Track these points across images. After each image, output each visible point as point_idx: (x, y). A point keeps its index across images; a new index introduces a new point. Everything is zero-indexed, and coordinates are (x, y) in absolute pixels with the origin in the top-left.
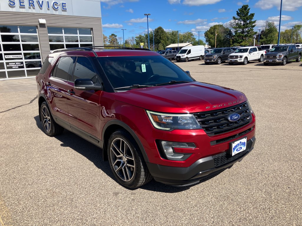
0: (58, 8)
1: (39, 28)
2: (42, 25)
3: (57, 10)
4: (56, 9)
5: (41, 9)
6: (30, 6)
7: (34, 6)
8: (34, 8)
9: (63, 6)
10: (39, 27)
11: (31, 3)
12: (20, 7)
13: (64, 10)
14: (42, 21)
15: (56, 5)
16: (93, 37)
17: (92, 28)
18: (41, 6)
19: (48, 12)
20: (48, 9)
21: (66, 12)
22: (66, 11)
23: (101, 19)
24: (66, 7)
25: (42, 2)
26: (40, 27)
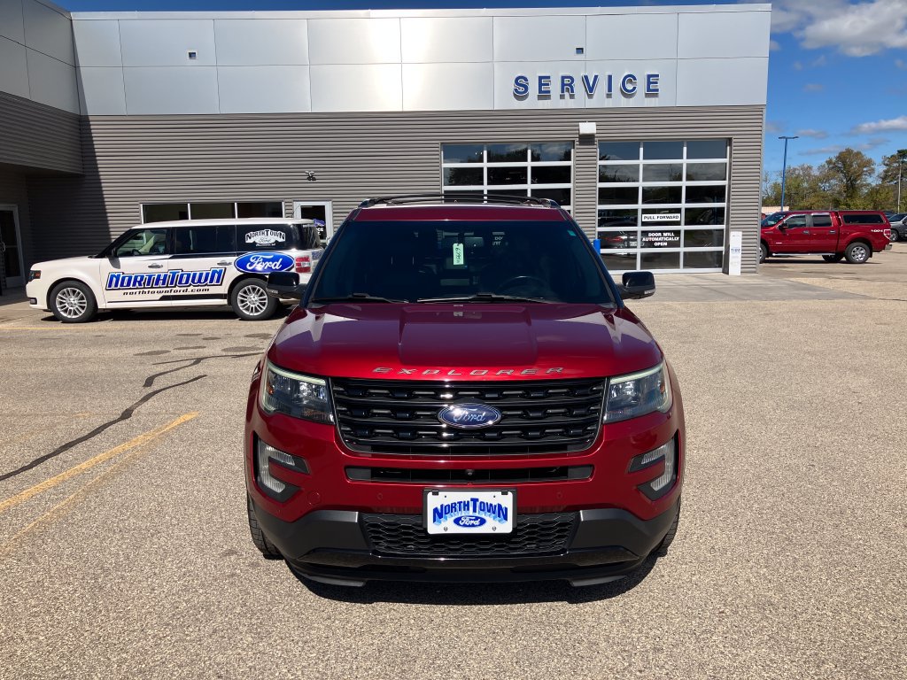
0: (634, 88)
1: (576, 147)
2: (587, 139)
3: (631, 96)
4: (627, 94)
5: (590, 96)
6: (563, 91)
7: (572, 91)
8: (572, 97)
9: (649, 83)
10: (578, 143)
11: (567, 85)
12: (540, 98)
13: (652, 92)
14: (588, 128)
15: (630, 81)
16: (730, 164)
17: (730, 139)
18: (590, 89)
19: (609, 103)
20: (609, 96)
21: (657, 99)
22: (656, 95)
23: (765, 111)
24: (659, 86)
25: (596, 77)
26: (582, 143)
